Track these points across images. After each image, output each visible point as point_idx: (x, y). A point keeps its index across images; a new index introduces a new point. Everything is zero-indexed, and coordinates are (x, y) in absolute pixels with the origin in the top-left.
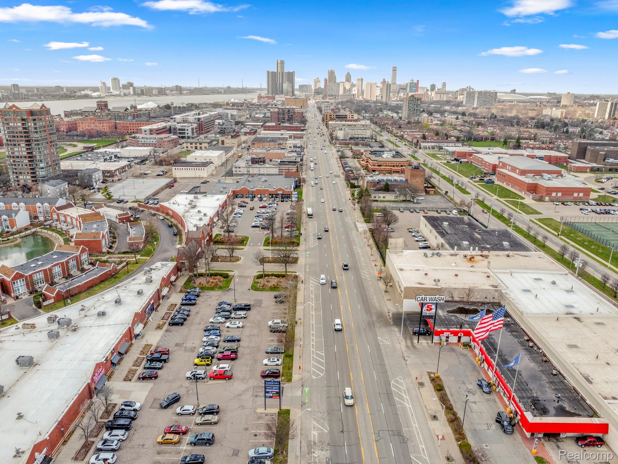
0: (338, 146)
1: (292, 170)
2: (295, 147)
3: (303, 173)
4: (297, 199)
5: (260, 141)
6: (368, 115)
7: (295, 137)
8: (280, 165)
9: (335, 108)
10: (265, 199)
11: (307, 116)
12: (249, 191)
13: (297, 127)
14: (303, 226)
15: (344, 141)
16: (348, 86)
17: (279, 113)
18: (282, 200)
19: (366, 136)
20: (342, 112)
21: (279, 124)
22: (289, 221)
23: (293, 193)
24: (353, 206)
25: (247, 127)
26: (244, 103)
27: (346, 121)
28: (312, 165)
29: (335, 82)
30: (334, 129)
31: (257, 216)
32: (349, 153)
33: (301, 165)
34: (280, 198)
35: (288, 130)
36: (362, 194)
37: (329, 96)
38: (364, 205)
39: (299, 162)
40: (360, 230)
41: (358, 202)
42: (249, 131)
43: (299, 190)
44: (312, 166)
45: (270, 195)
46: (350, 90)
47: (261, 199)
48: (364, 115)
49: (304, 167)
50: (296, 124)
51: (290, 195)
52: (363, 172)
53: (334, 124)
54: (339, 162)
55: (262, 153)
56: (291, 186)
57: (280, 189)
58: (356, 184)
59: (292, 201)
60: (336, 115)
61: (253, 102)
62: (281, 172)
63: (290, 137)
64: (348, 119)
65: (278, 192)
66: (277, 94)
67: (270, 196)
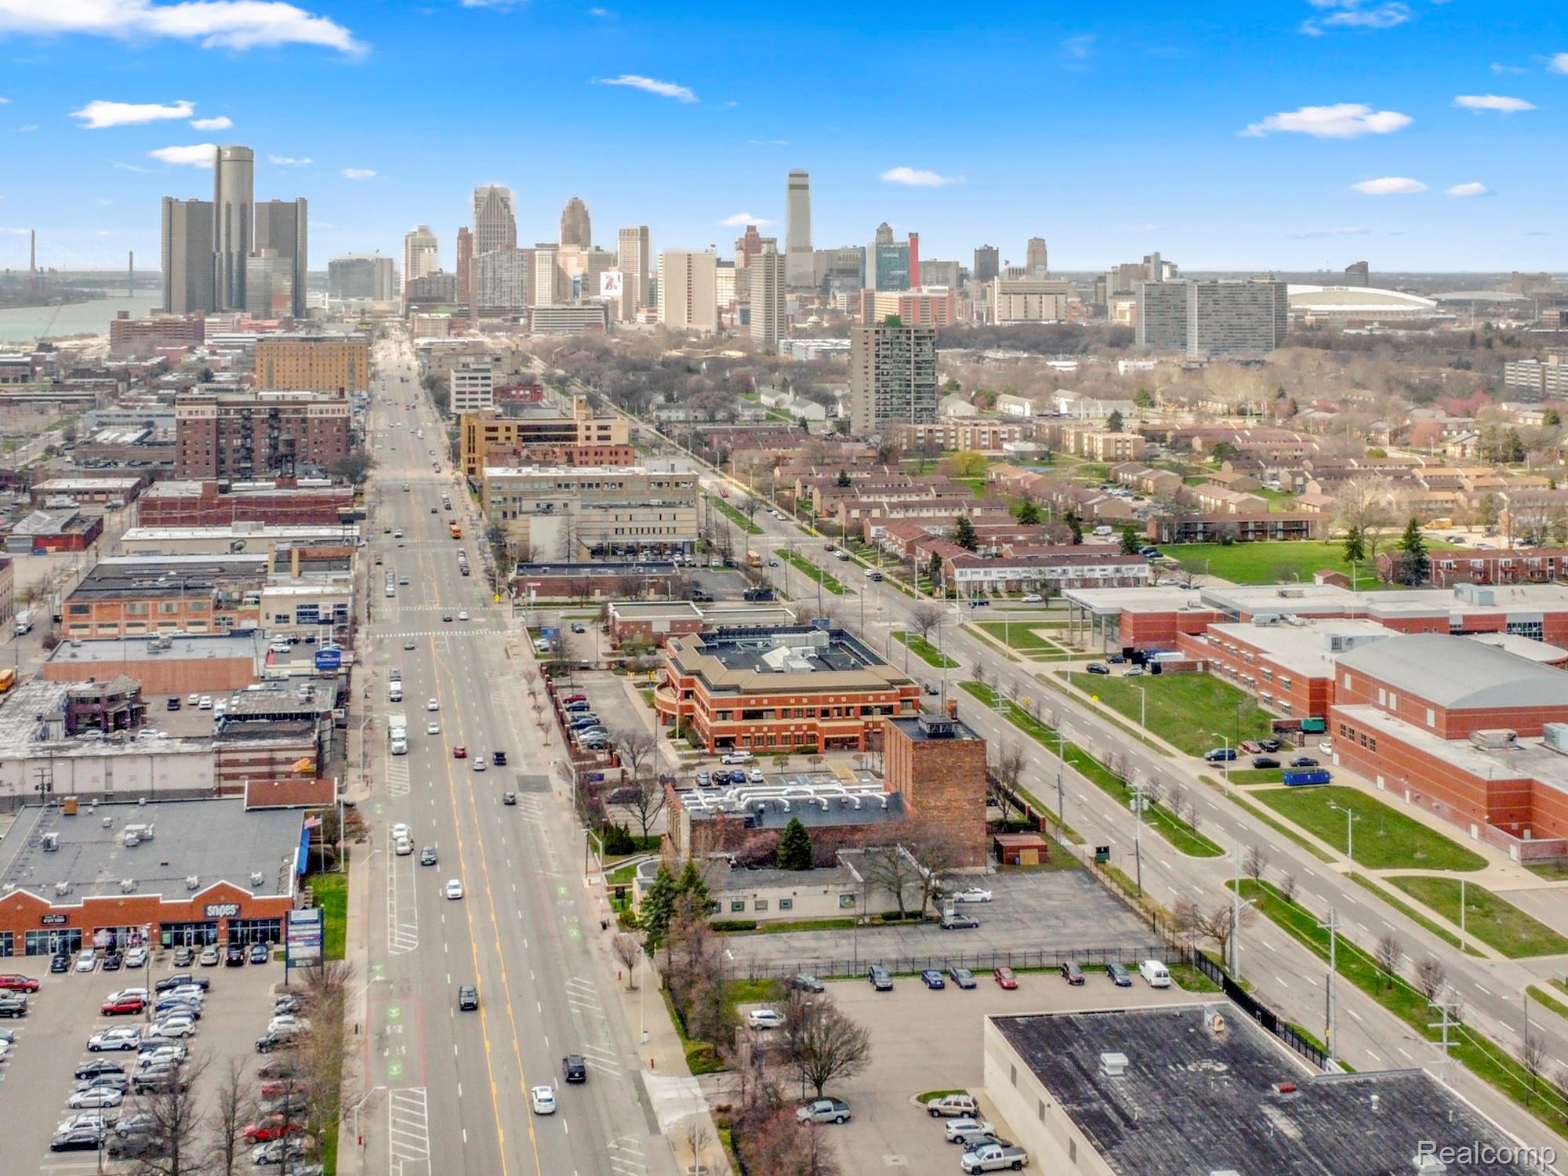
0: (533, 597)
1: (289, 761)
2: (308, 614)
3: (353, 775)
4: (315, 951)
5: (115, 595)
6: (681, 415)
7: (312, 559)
8: (223, 736)
9: (515, 379)
10: (134, 955)
11: (370, 427)
12: (41, 916)
13: (318, 501)
14: (350, 1130)
15: (566, 575)
16: (575, 265)
17: (220, 428)
18: (235, 955)
19: (679, 540)
20: (549, 411)
21: (225, 489)
22: (268, 1095)
23: (296, 915)
24: (625, 970)
25: (51, 501)
26: (36, 361)
27: (570, 461)
28: (398, 723)
29: (511, 246)
30: (510, 506)
31: (91, 1074)
32: (594, 645)
33: (340, 726)
34: (224, 940)
35: (272, 520)
36: (668, 904)
37: (484, 313)
38: (681, 958)
39: (327, 716)
40: (669, 1120)
41: (649, 948)
42: (56, 530)
43: (323, 883)
44: (398, 733)
45: (165, 927)
46: (588, 283)
47: (112, 958)
48: (664, 415)
49: (355, 736)
50: (313, 485)
51: (277, 921)
52: (671, 755)
53: (512, 480)
54: (543, 698)
55: (123, 667)
56: (284, 870)
57: (221, 894)
58: (636, 831)
59: (290, 964)
60: (521, 428)
61: (88, 356)
62: (228, 777)
63: (283, 561)
64: (580, 443)
65: (213, 911)
66: (214, 309)
67: (167, 937)
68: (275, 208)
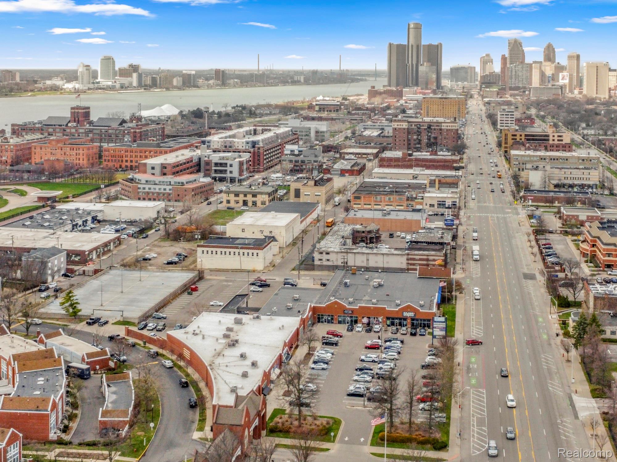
0: (530, 203)
1: (434, 260)
2: (441, 204)
3: (458, 267)
4: (443, 333)
5: (370, 193)
6: (593, 132)
7: (444, 184)
8: (409, 249)
9: (524, 116)
10: (377, 327)
11: (466, 133)
12: (344, 310)
13: (446, 161)
14: (456, 402)
15: (544, 195)
16: (549, 70)
17: (409, 131)
18: (414, 331)
19: (591, 183)
20: (539, 128)
21: (410, 155)
22: (425, 385)
23: (436, 319)
24: (566, 354)
25: (347, 157)
26: (342, 104)
27: (546, 149)
28: (476, 248)
29: (523, 62)
30: (522, 166)
31: (361, 370)
32: (554, 223)
33: (454, 248)
34: (409, 326)
35: (428, 167)
36: (584, 329)
37: (511, 89)
38: (589, 351)
39: (449, 244)
40: (583, 415)
41: (576, 346)
42: (349, 167)
43: (447, 308)
44: (476, 252)
45: (388, 318)
46: (554, 78)
47: (369, 328)
48: (585, 132)
49: (459, 253)
50: (444, 155)
51: (429, 320)
52: (586, 270)
53: (522, 156)
54: (534, 243)
55: (373, 220)
56: (432, 301)
57: (408, 308)
58: (571, 299)
59: (434, 337)
60: (526, 135)
61: (360, 102)
62: (411, 264)
63: (432, 183)
64: (551, 142)
65: (406, 314)
66: (407, 86)
67: (388, 322)
68: (430, 46)
